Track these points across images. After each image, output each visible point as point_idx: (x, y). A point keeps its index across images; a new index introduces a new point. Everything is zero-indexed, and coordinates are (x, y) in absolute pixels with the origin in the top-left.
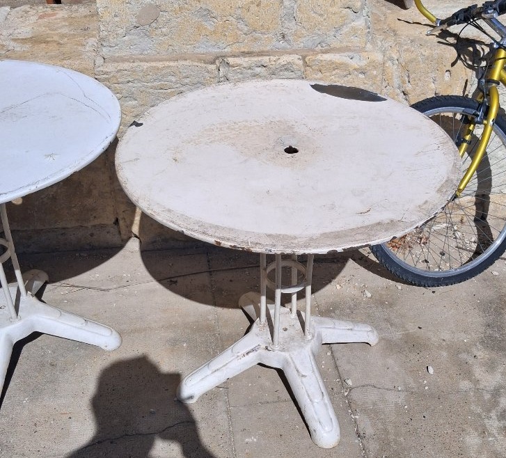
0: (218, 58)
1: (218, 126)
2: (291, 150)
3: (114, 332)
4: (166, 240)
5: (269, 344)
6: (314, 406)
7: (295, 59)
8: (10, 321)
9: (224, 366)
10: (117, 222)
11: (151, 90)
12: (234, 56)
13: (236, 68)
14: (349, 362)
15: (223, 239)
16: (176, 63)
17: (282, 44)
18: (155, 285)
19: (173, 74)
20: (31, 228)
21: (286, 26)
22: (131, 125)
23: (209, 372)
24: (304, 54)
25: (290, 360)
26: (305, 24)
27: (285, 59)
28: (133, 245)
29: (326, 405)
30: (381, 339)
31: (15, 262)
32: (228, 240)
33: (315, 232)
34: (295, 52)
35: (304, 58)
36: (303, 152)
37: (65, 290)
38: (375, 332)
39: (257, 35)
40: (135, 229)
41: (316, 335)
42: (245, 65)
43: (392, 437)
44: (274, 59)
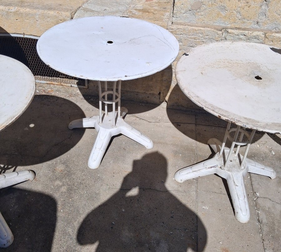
0: (223, 28)
1: (223, 61)
2: (258, 78)
3: (151, 141)
4: (178, 106)
5: (222, 166)
6: (239, 201)
7: (261, 34)
8: (112, 126)
9: (199, 170)
10: (160, 93)
11: (190, 39)
12: (231, 29)
13: (231, 34)
14: (258, 184)
15: (223, 115)
16: (204, 29)
17: (256, 26)
18: (170, 124)
19: (201, 33)
20: (125, 89)
21: (260, 18)
22: (184, 55)
23: (191, 171)
24: (265, 32)
25: (231, 176)
26: (270, 18)
27: (255, 33)
28: (164, 105)
29: (245, 202)
30: (277, 177)
31: (119, 104)
32: (225, 116)
33: (270, 121)
34: (262, 31)
35: (265, 34)
36: (264, 79)
37: (134, 118)
38: (275, 173)
39: (245, 21)
40: (167, 98)
41: (246, 167)
42: (236, 33)
43: (276, 227)
44: (251, 32)
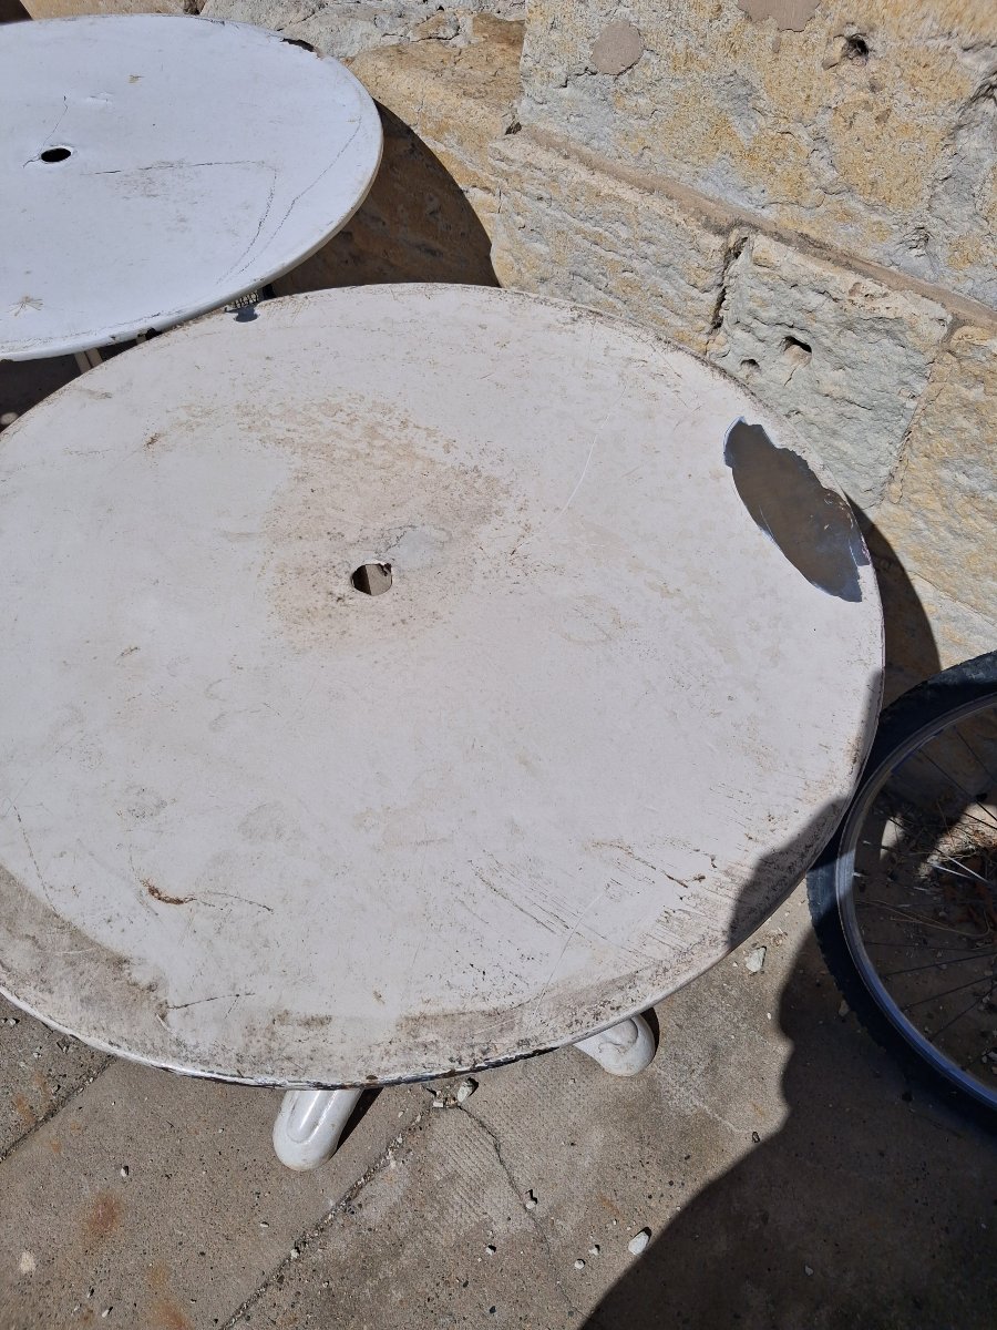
0: (739, 224)
7: (923, 314)
11: (577, 238)
12: (779, 237)
13: (762, 270)
17: (914, 258)
21: (941, 211)
24: (964, 313)
27: (898, 304)
34: (940, 296)
35: (955, 324)
39: (855, 205)
42: (788, 272)
44: (873, 289)
